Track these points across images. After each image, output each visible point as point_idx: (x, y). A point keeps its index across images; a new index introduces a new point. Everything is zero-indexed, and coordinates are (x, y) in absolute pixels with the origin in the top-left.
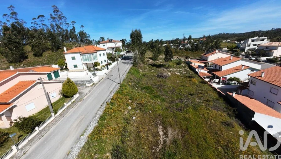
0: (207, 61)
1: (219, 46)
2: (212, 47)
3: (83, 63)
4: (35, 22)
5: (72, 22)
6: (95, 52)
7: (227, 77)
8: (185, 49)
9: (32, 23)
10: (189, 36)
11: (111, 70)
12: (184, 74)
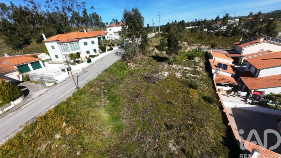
0: (240, 54)
1: (273, 29)
2: (260, 30)
3: (62, 53)
4: (49, 5)
5: (82, 3)
6: (76, 40)
7: (264, 92)
8: (215, 33)
9: (45, 6)
10: (226, 15)
11: (94, 63)
12: (187, 78)
